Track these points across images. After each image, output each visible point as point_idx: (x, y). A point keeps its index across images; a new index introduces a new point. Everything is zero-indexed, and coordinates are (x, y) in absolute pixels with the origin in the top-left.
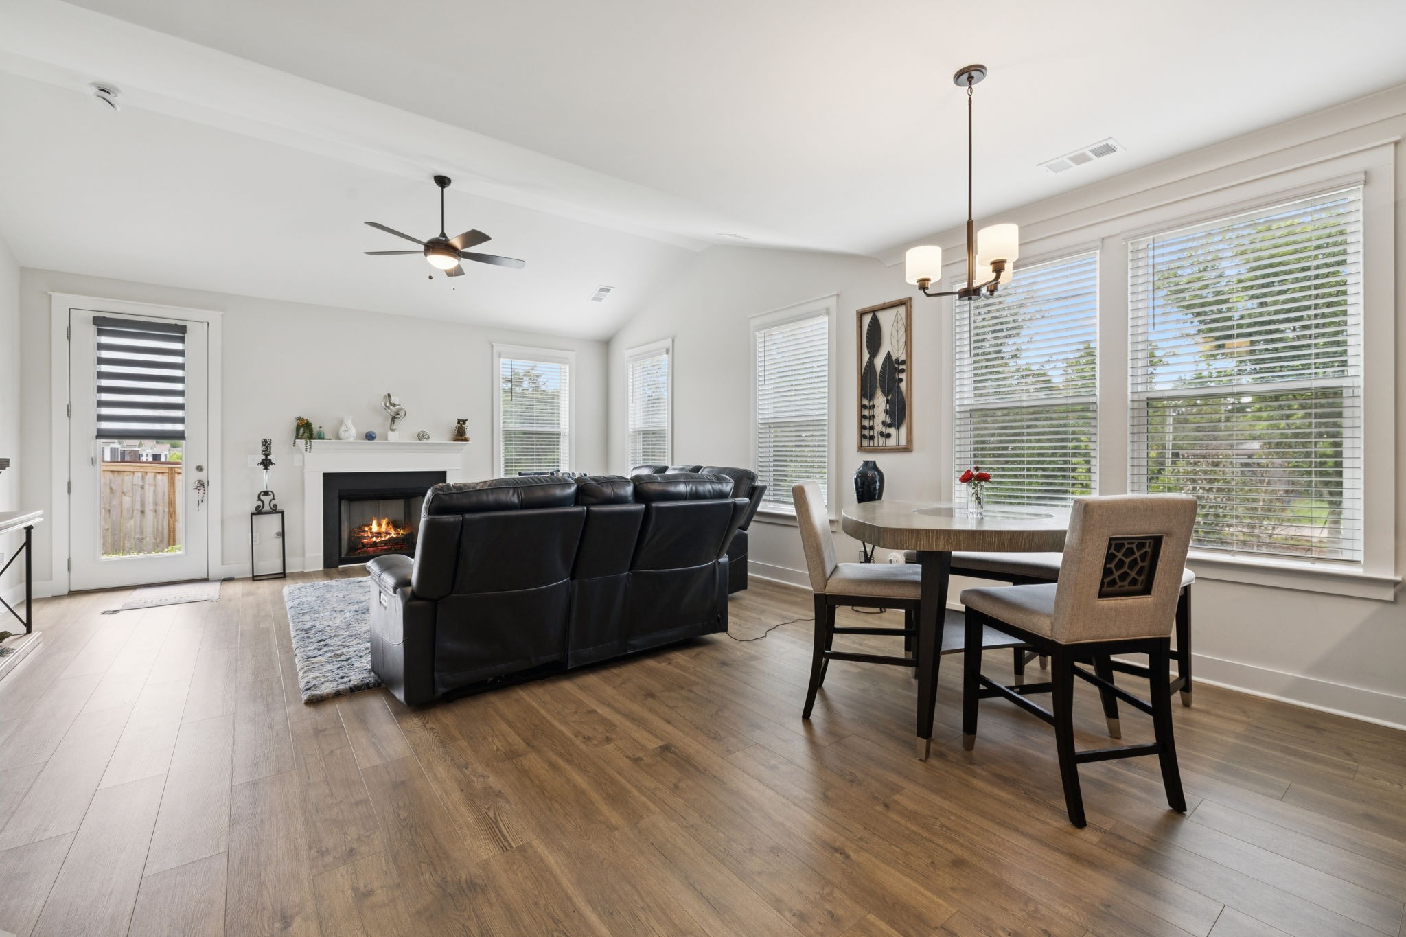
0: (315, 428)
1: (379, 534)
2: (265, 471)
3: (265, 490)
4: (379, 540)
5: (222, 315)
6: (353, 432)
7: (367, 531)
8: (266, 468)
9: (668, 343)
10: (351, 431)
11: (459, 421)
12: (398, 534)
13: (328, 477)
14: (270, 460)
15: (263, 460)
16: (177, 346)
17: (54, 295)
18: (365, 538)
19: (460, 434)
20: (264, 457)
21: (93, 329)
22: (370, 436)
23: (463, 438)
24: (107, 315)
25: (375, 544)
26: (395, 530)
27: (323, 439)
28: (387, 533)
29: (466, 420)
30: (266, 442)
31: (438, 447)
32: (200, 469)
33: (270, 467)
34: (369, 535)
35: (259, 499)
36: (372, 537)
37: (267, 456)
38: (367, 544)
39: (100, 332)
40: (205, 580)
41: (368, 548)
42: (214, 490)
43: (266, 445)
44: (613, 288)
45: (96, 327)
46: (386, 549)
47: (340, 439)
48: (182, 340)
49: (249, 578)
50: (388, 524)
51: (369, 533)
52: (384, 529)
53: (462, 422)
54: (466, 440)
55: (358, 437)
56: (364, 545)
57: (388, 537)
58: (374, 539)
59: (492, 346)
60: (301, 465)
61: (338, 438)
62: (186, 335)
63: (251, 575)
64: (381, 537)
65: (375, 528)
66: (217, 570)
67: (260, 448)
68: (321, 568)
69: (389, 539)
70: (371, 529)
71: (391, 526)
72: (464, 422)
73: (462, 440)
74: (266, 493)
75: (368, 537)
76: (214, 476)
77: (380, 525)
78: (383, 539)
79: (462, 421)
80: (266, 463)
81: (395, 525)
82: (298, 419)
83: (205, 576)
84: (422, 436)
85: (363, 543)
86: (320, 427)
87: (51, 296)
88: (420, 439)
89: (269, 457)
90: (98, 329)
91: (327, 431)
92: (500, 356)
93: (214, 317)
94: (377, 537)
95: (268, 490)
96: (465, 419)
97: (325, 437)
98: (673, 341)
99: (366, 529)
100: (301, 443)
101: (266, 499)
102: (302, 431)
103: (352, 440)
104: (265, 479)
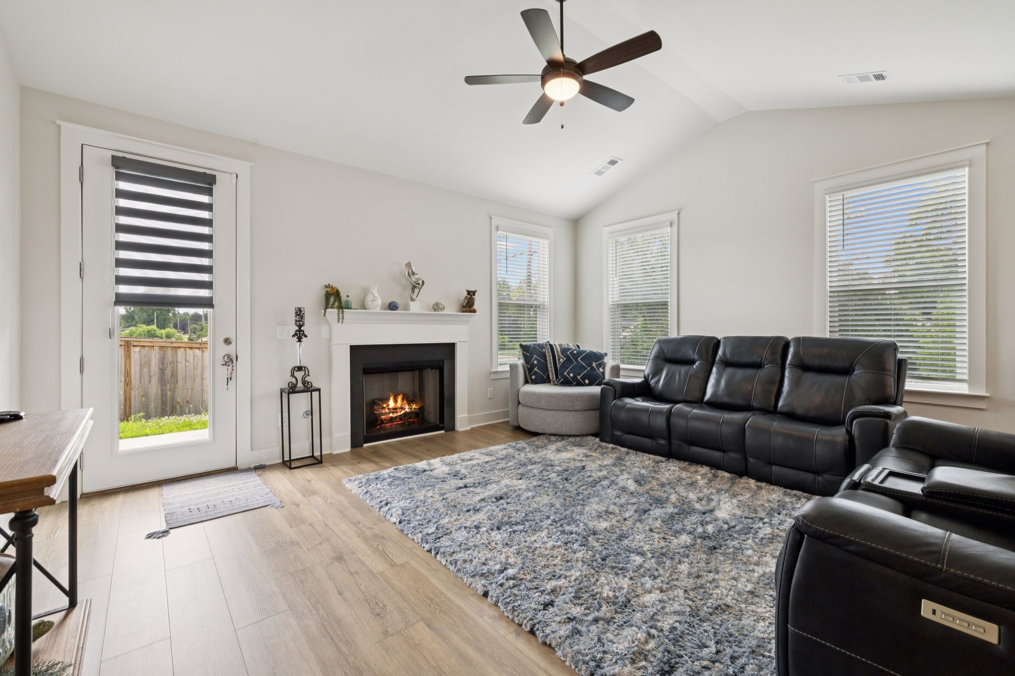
0: (344, 298)
1: (395, 409)
2: (299, 343)
3: (299, 365)
4: (395, 415)
5: (251, 167)
6: (379, 302)
7: (385, 408)
8: (300, 340)
9: (673, 216)
10: (377, 301)
11: (469, 292)
12: (411, 409)
13: (354, 349)
14: (303, 331)
15: (296, 331)
16: (204, 199)
17: (65, 125)
18: (383, 414)
19: (468, 305)
20: (297, 328)
21: (111, 172)
22: (393, 307)
23: (472, 309)
24: (128, 156)
25: (392, 419)
26: (409, 404)
27: (351, 309)
28: (402, 408)
29: (476, 291)
30: (301, 311)
31: (449, 319)
32: (227, 341)
33: (304, 339)
34: (387, 411)
35: (293, 375)
36: (389, 413)
37: (300, 326)
38: (385, 420)
39: (119, 176)
40: (233, 470)
41: (385, 424)
42: (243, 365)
43: (299, 313)
44: (621, 160)
45: (115, 170)
46: (401, 424)
47: (365, 309)
48: (209, 192)
49: (280, 463)
50: (403, 399)
51: (387, 409)
52: (399, 404)
53: (471, 294)
54: (474, 311)
55: (383, 308)
56: (382, 422)
57: (403, 412)
58: (391, 415)
59: (491, 218)
60: (328, 337)
61: (364, 307)
62: (214, 187)
63: (281, 461)
64: (397, 412)
65: (391, 404)
66: (246, 458)
67: (292, 318)
68: (348, 449)
69: (403, 414)
70: (388, 405)
71: (405, 402)
72: (474, 293)
73: (471, 312)
74: (300, 368)
75: (386, 413)
76: (243, 349)
77: (396, 401)
78: (399, 414)
79: (472, 292)
80: (300, 335)
81: (409, 400)
82: (326, 286)
83: (232, 464)
84: (437, 307)
85: (381, 419)
86: (348, 296)
87: (59, 127)
88: (435, 310)
89: (302, 328)
90: (116, 172)
91: (354, 300)
92: (497, 228)
93: (242, 167)
94: (393, 413)
95: (302, 365)
96: (474, 290)
97: (352, 307)
98: (679, 214)
99: (385, 406)
100: (332, 313)
101: (299, 375)
102: (332, 299)
103: (378, 310)
104: (300, 353)
